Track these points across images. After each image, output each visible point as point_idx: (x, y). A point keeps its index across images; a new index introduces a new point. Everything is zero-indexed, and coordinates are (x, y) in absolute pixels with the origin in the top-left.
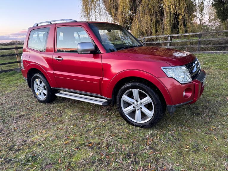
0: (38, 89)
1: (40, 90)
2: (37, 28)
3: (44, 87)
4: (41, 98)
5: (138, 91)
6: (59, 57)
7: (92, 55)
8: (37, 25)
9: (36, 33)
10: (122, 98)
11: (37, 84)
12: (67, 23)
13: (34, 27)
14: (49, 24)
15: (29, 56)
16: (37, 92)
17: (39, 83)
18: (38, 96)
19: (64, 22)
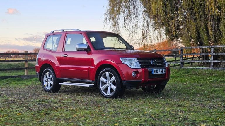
0: (46, 81)
1: (48, 82)
2: (53, 34)
3: (52, 79)
4: (48, 89)
5: (109, 73)
6: (65, 54)
7: (86, 52)
8: (53, 32)
9: (52, 38)
10: (101, 79)
11: (46, 77)
12: (74, 31)
13: (51, 33)
14: (62, 31)
15: (44, 55)
16: (45, 84)
17: (48, 76)
18: (46, 87)
19: (72, 30)
